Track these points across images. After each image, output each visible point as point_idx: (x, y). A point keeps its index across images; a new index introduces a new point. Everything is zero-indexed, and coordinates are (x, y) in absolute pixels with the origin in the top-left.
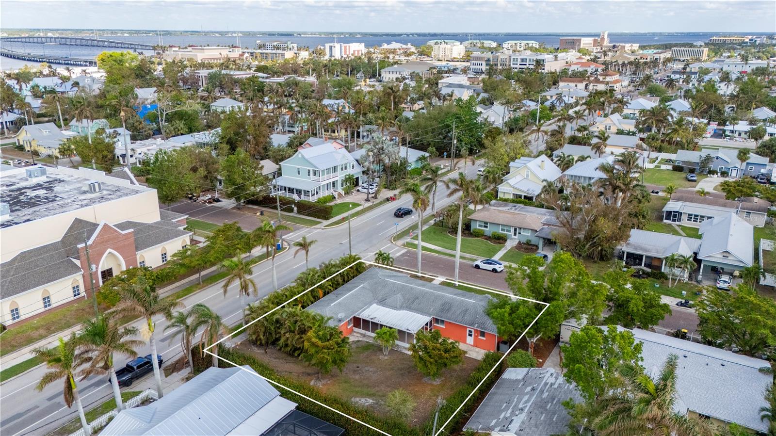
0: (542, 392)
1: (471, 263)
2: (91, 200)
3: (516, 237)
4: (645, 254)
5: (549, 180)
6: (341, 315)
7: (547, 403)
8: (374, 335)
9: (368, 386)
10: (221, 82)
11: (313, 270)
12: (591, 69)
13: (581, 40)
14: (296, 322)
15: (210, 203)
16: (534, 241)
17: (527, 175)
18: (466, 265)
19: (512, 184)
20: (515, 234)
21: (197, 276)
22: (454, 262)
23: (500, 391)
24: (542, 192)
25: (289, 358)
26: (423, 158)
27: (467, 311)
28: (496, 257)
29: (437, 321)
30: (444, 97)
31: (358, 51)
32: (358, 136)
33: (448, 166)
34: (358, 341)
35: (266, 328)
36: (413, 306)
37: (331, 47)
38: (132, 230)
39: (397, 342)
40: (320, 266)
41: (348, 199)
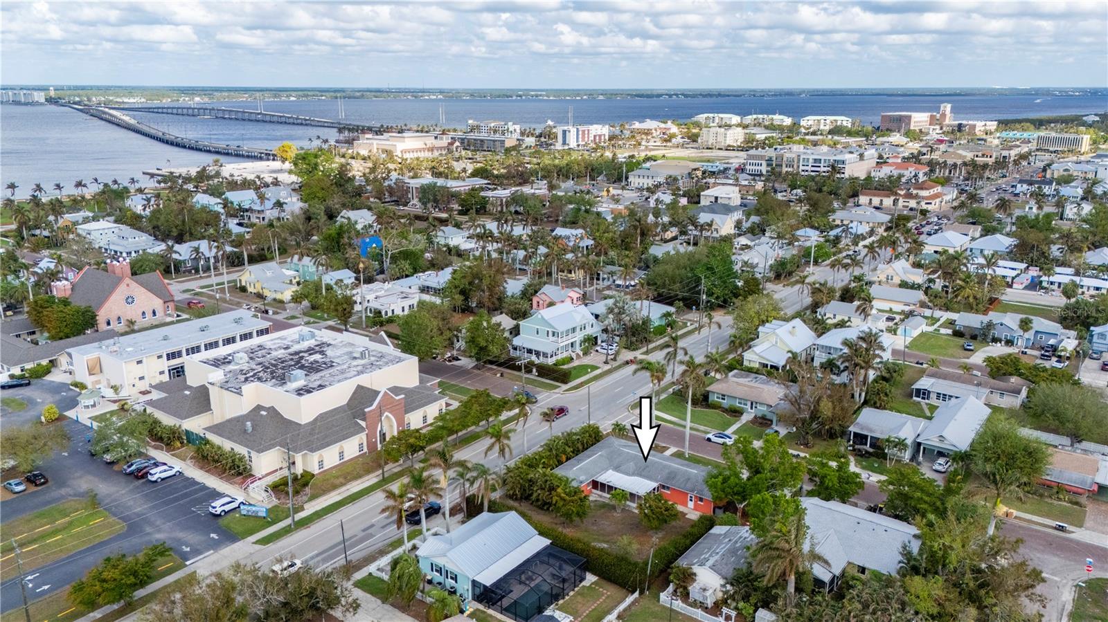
0: (736, 542)
1: (703, 435)
2: (363, 366)
3: (753, 411)
4: (870, 434)
5: (794, 350)
6: (582, 478)
7: (738, 550)
8: (609, 496)
9: (603, 535)
10: (435, 195)
11: (558, 438)
12: (908, 173)
13: (910, 117)
14: (546, 481)
15: (450, 361)
16: (769, 416)
17: (776, 343)
18: (697, 437)
19: (758, 352)
20: (752, 408)
21: (455, 436)
22: (684, 433)
23: (706, 541)
24: (787, 362)
25: (540, 511)
26: (668, 315)
27: (689, 479)
28: (729, 432)
29: (664, 487)
30: (702, 226)
31: (600, 136)
32: (598, 279)
33: (696, 322)
34: (596, 501)
35: (521, 485)
36: (643, 473)
37: (564, 132)
38: (403, 396)
39: (628, 503)
40: (563, 434)
41: (586, 361)
